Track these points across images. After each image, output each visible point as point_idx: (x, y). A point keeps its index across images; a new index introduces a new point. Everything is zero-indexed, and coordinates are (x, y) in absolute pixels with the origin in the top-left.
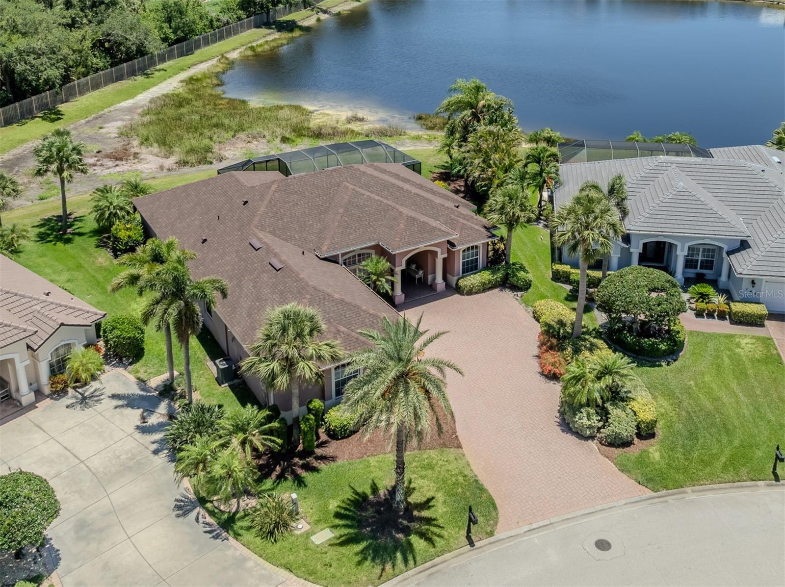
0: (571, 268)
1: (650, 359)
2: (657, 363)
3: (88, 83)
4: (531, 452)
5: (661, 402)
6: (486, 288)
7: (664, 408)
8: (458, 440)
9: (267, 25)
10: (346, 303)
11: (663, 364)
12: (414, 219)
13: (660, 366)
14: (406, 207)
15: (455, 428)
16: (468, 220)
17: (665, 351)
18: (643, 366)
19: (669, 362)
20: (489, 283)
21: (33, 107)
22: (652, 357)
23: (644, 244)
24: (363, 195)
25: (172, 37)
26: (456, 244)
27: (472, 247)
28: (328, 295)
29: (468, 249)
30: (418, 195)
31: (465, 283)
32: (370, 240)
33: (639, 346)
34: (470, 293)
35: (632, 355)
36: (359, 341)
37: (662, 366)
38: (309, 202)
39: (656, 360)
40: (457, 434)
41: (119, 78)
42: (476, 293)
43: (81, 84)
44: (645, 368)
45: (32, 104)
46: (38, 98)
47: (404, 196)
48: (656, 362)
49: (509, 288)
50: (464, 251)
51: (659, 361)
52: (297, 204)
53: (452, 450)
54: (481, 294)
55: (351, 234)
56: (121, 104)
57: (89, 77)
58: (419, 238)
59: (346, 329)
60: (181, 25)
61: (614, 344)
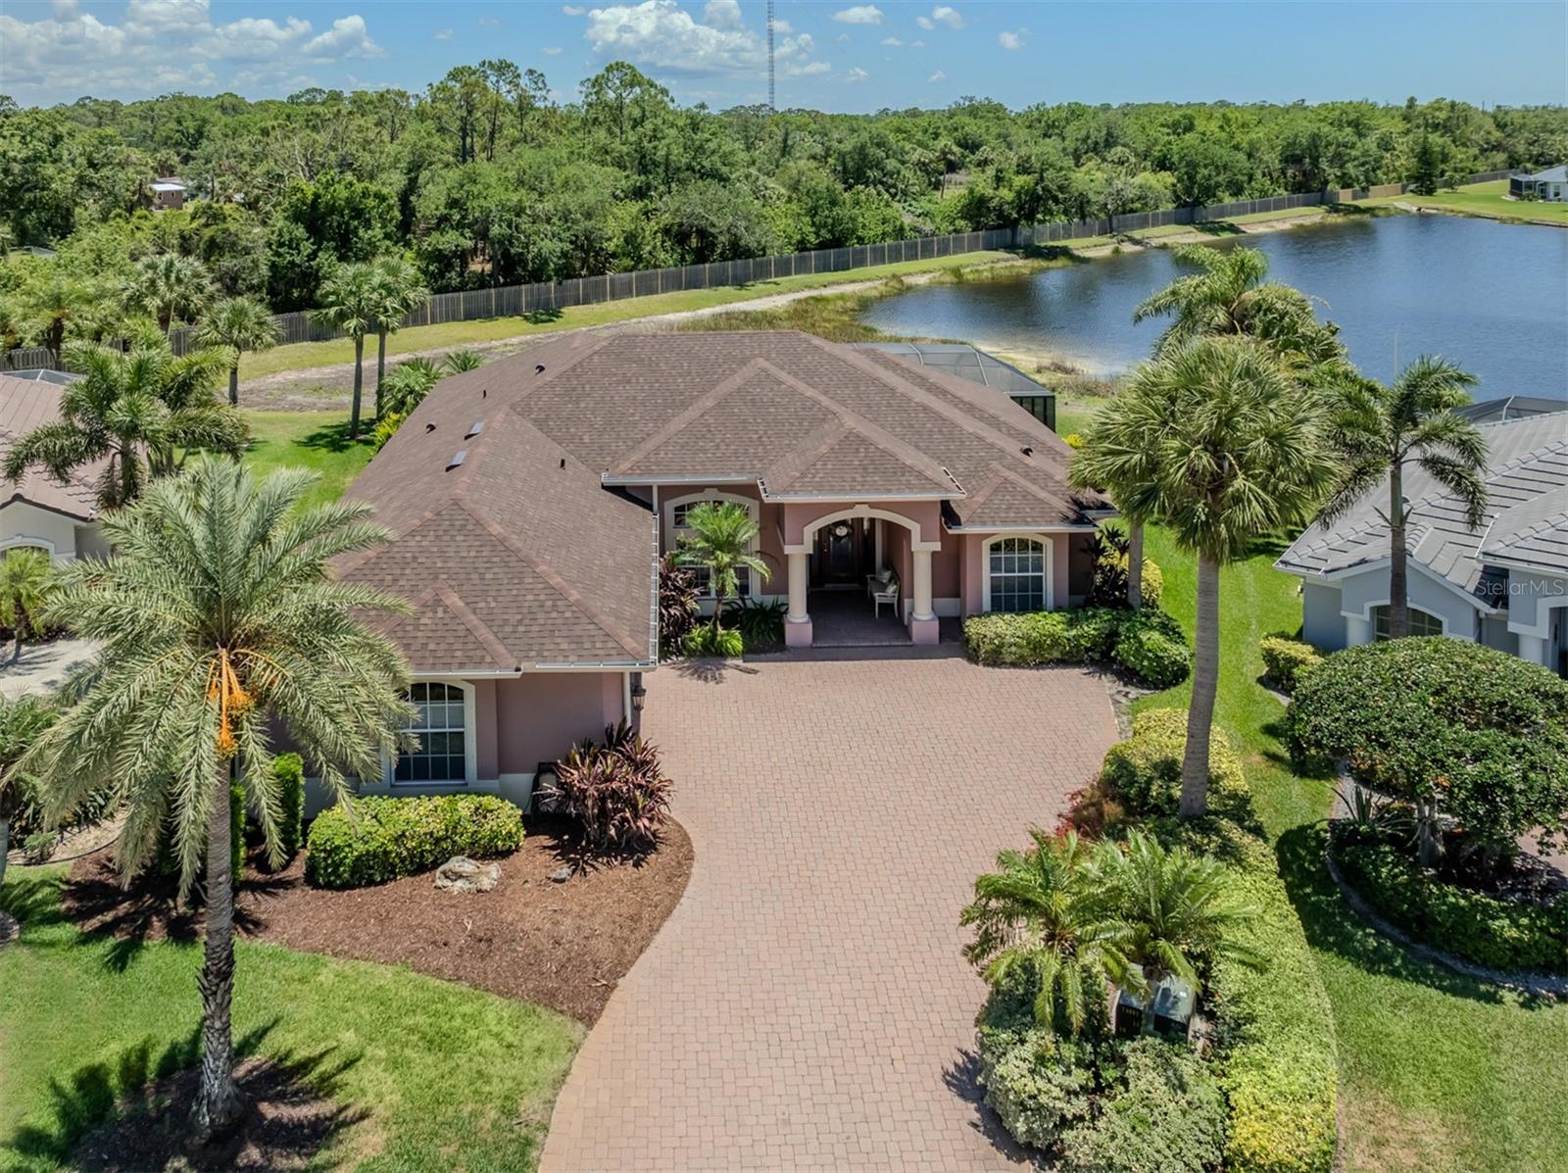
0: (1314, 653)
1: (1459, 966)
2: (1482, 987)
3: (630, 282)
4: (787, 1122)
5: (1419, 1127)
6: (1041, 655)
7: (1421, 1155)
8: (604, 999)
9: (1011, 247)
10: (507, 549)
11: (1509, 997)
12: (863, 440)
13: (1492, 999)
14: (883, 427)
15: (632, 963)
16: (1034, 481)
17: (1517, 949)
18: (1418, 982)
19: (1535, 996)
20: (1051, 647)
21: (520, 301)
22: (1466, 959)
23: (1553, 610)
24: (780, 383)
25: (812, 238)
26: (963, 520)
27: (1024, 544)
28: (478, 523)
29: (1009, 544)
30: (925, 408)
31: (983, 630)
32: (741, 470)
33: (1412, 903)
34: (995, 659)
35: (1396, 932)
36: (471, 638)
37: (1500, 1002)
38: (657, 381)
39: (1483, 974)
40: (620, 981)
41: (694, 283)
42: (1014, 665)
43: (617, 282)
44: (1422, 990)
45: (520, 295)
46: (532, 290)
47: (889, 405)
48: (1477, 980)
49: (1114, 673)
50: (995, 548)
51: (1492, 982)
52: (629, 382)
53: (559, 1018)
54: (1028, 672)
55: (705, 451)
56: (667, 317)
57: (634, 274)
58: (854, 481)
59: (461, 604)
60: (830, 221)
61: (1348, 882)
